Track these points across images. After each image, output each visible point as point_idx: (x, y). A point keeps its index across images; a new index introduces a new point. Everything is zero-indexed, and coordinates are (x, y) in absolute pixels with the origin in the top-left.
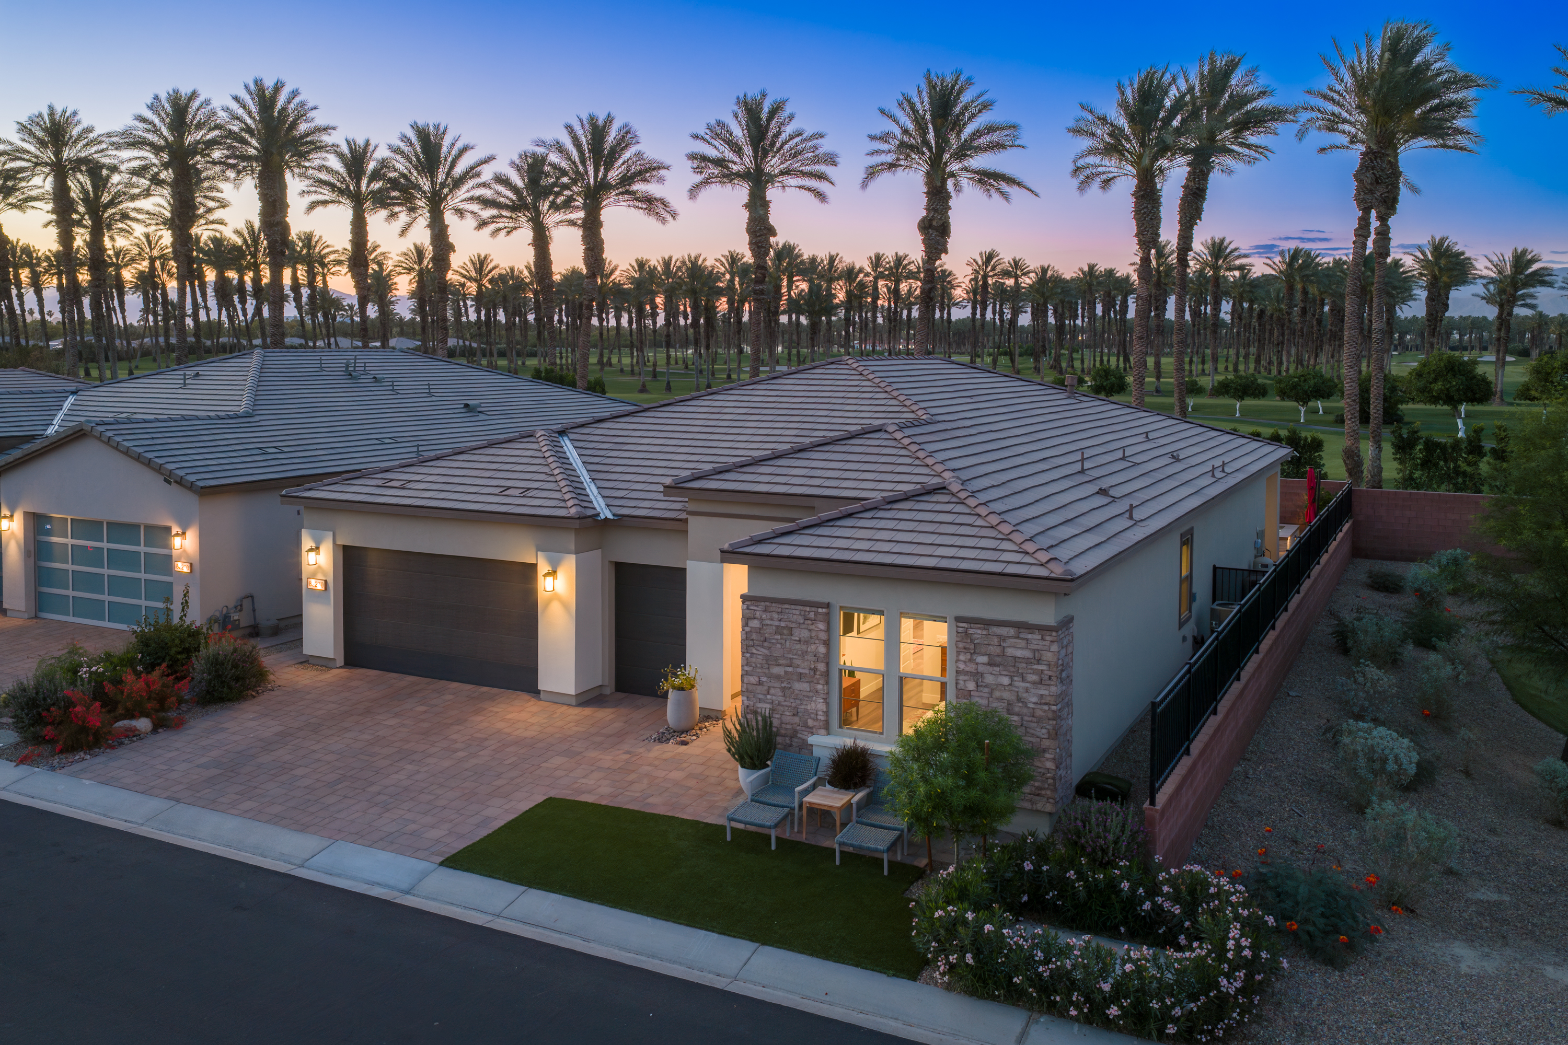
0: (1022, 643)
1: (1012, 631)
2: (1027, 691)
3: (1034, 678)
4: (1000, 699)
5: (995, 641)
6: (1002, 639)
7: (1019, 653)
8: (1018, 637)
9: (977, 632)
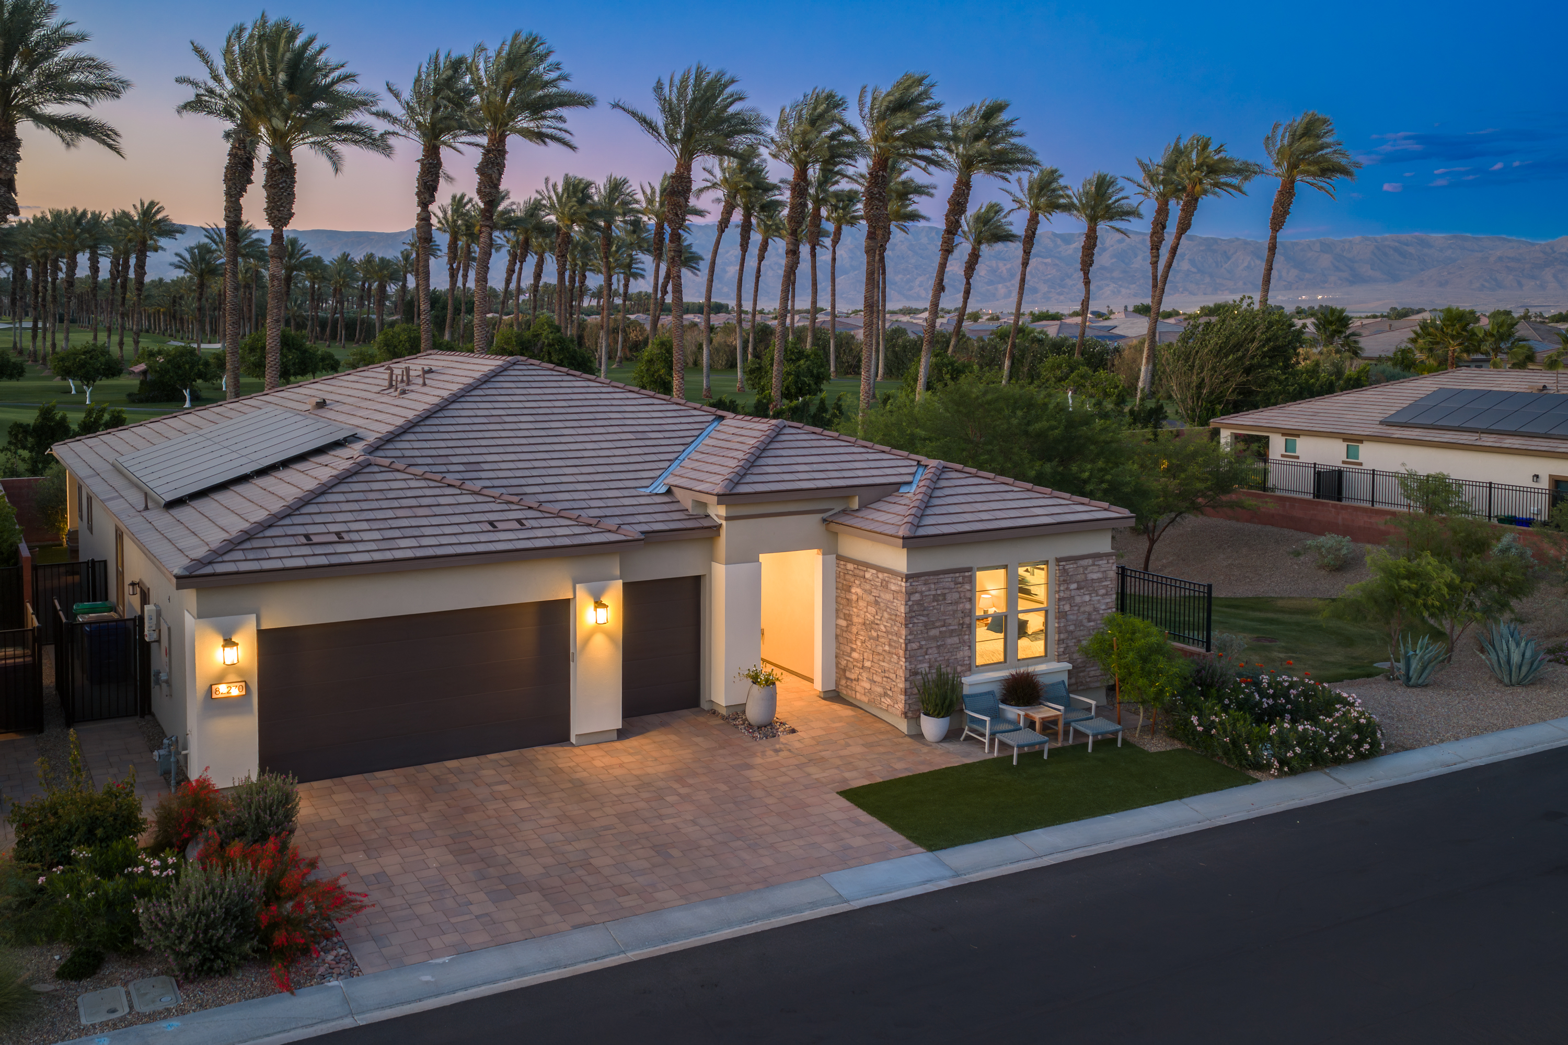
0: (1096, 568)
1: (1090, 561)
2: (1099, 601)
3: (1102, 592)
4: (1084, 612)
5: (1081, 570)
6: (1085, 568)
7: (1095, 576)
8: (1094, 565)
9: (1070, 567)
